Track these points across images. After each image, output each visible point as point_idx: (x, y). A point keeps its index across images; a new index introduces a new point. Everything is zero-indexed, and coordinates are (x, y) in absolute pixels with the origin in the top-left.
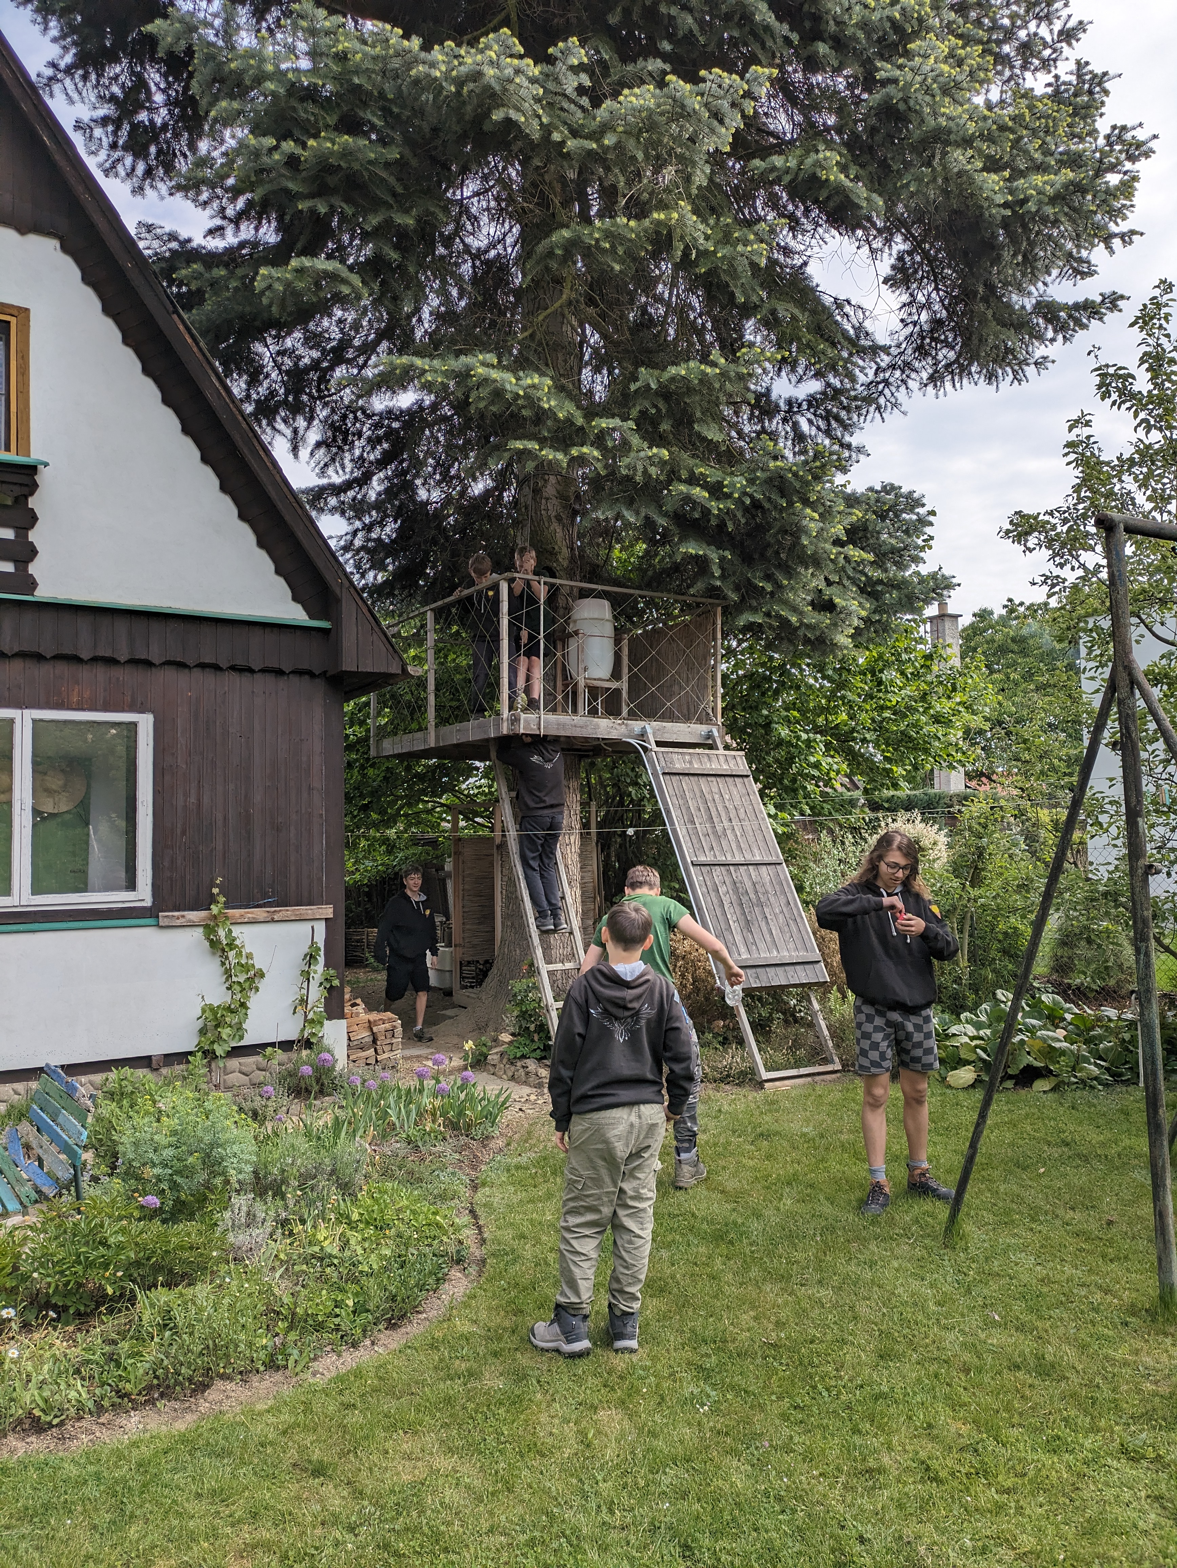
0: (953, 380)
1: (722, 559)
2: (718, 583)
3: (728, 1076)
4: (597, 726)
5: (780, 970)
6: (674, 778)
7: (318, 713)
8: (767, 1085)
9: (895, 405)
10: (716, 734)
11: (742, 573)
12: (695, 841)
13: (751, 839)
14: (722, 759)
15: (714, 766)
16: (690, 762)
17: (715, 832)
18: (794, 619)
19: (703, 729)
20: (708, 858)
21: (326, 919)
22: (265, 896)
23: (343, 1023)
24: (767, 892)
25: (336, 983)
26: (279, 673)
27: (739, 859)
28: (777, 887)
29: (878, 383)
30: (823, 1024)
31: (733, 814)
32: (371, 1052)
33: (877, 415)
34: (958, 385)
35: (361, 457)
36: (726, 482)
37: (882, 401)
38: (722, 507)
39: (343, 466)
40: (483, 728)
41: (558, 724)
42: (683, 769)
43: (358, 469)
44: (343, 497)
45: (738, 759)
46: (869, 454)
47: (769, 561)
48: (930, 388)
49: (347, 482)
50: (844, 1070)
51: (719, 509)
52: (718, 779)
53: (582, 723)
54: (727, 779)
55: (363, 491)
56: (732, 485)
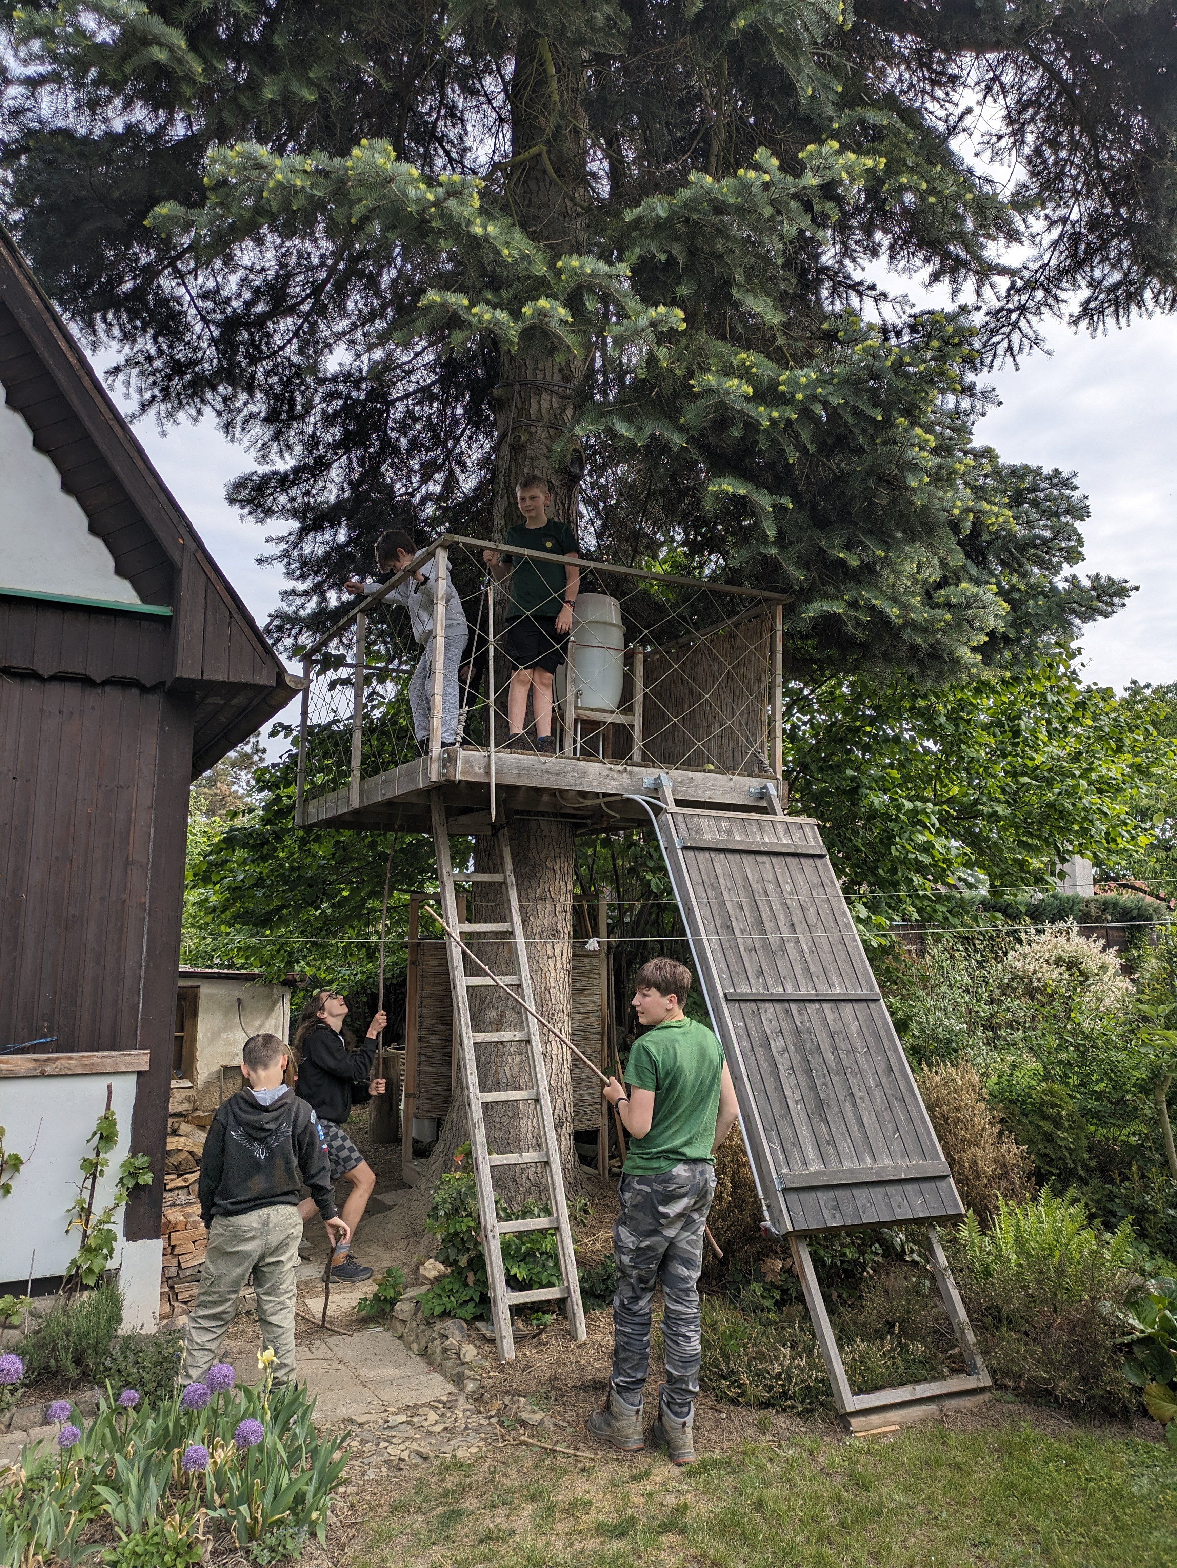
0: (1117, 311)
1: (780, 509)
2: (773, 551)
3: (785, 1395)
4: (583, 774)
5: (877, 1193)
6: (702, 856)
7: (151, 747)
8: (855, 1423)
9: (1036, 341)
10: (773, 791)
11: (811, 538)
12: (732, 960)
13: (827, 958)
14: (780, 828)
15: (767, 839)
16: (729, 832)
17: (766, 945)
18: (894, 612)
19: (753, 784)
20: (756, 989)
21: (139, 1073)
22: (36, 1032)
23: (158, 1245)
24: (853, 1050)
25: (147, 1178)
26: (86, 682)
27: (806, 990)
28: (870, 1040)
29: (1011, 311)
30: (955, 1294)
31: (797, 917)
33: (1009, 359)
34: (1123, 321)
35: (313, 436)
36: (782, 378)
37: (1016, 337)
38: (775, 414)
39: (289, 447)
40: (411, 775)
41: (520, 769)
42: (717, 841)
43: (310, 452)
44: (294, 492)
45: (807, 829)
46: (1000, 403)
47: (855, 524)
48: (1084, 324)
49: (296, 470)
50: (998, 1385)
51: (771, 419)
52: (774, 860)
53: (558, 768)
54: (789, 860)
55: (320, 484)
56: (794, 383)
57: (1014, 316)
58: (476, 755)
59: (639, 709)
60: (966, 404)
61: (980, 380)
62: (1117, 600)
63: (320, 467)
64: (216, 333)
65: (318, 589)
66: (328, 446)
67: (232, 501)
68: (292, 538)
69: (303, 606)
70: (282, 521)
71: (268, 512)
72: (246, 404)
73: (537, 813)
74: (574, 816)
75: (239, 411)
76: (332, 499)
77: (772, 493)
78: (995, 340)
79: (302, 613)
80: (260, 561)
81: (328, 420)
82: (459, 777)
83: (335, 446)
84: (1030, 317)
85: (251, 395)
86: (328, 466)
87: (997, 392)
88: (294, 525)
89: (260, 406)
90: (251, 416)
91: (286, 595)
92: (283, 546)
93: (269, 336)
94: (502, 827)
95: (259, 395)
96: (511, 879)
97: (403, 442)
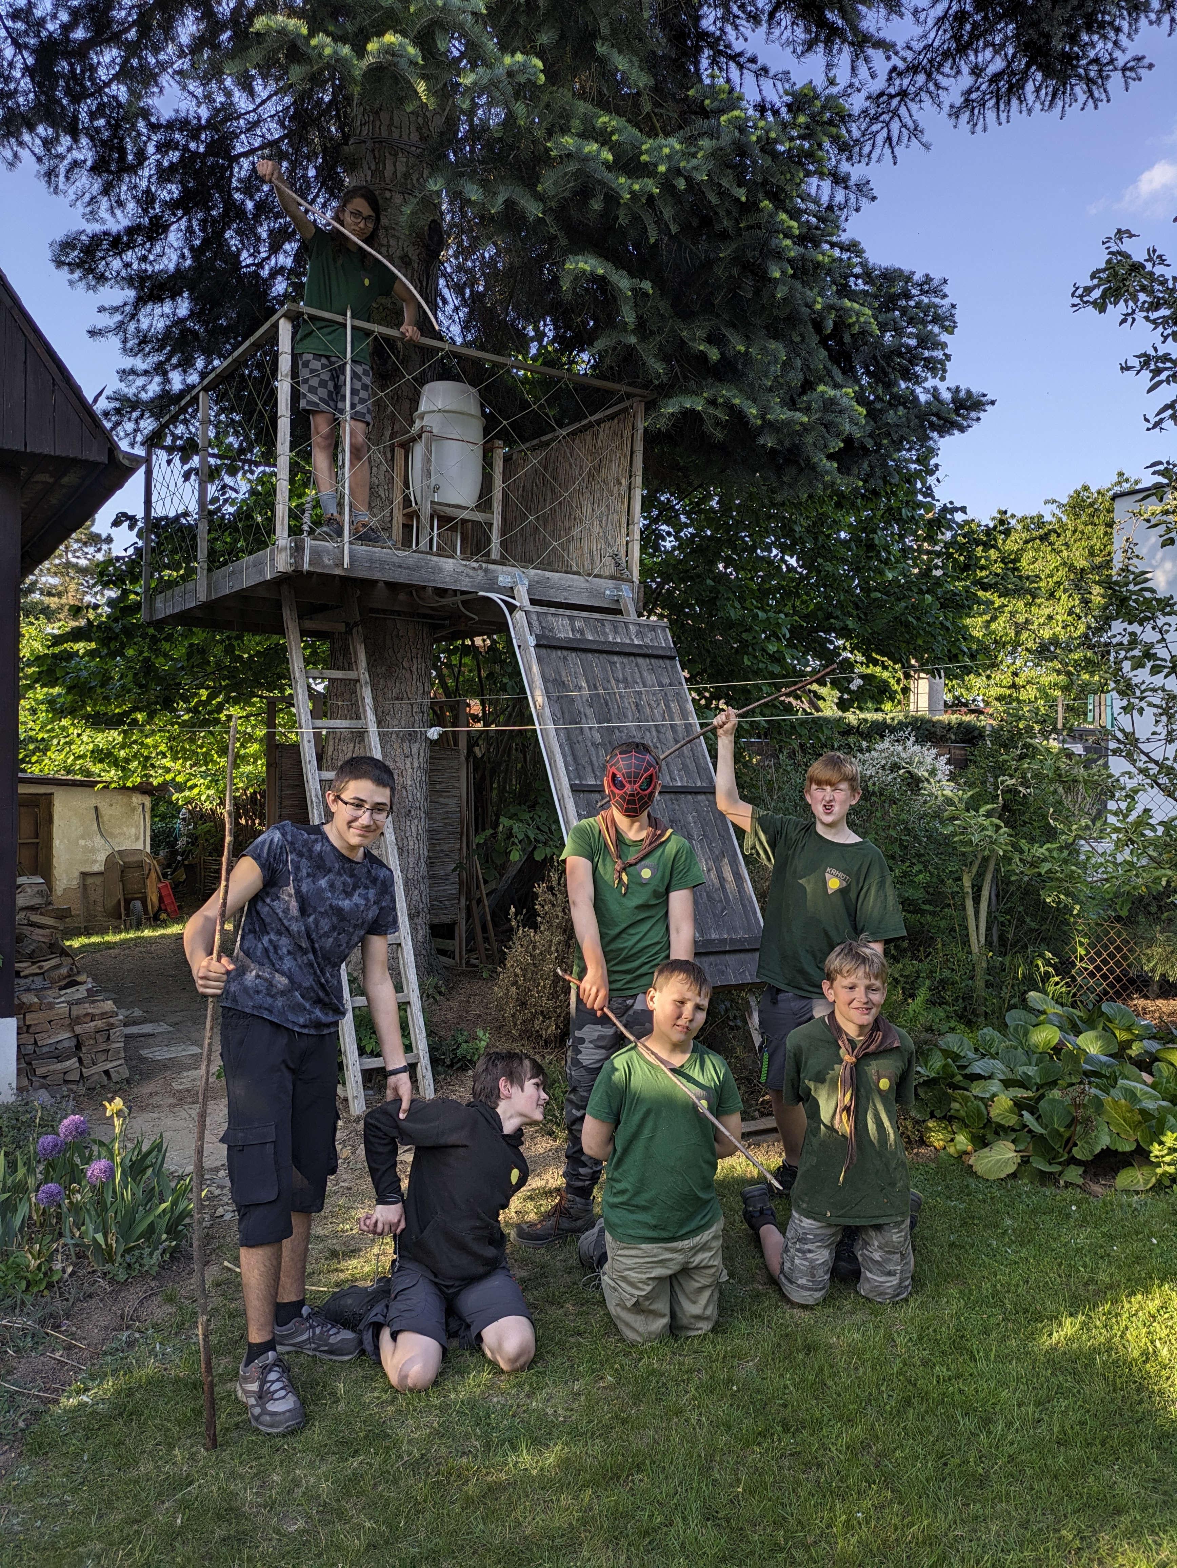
0: (997, 104)
1: (639, 293)
2: (633, 340)
4: (437, 569)
6: (554, 655)
9: (915, 131)
10: (628, 594)
11: (673, 330)
12: (579, 754)
14: (633, 629)
15: (618, 639)
16: (581, 632)
18: (751, 412)
19: (609, 585)
23: (10, 1023)
28: (707, 830)
29: (891, 97)
31: (644, 714)
32: (73, 1062)
33: (887, 151)
34: (1003, 116)
35: (148, 191)
36: (644, 147)
37: (895, 125)
38: (636, 187)
39: (120, 204)
40: (259, 565)
41: (371, 561)
42: (570, 640)
43: (145, 211)
44: (129, 256)
45: (659, 630)
46: (874, 198)
47: (718, 316)
48: (965, 117)
49: (131, 231)
51: (632, 192)
52: (625, 660)
54: (640, 660)
55: (158, 249)
56: (657, 153)
57: (895, 102)
59: (497, 506)
60: (840, 196)
61: (856, 171)
62: (973, 414)
63: (155, 230)
64: (30, 61)
65: (160, 369)
66: (165, 203)
67: (59, 264)
68: (127, 309)
69: (144, 388)
70: (117, 290)
71: (102, 278)
72: (70, 149)
74: (431, 617)
75: (61, 157)
76: (172, 267)
77: (632, 275)
78: (874, 128)
79: (143, 395)
80: (92, 333)
81: (164, 175)
82: (306, 567)
83: (173, 205)
84: (911, 105)
85: (76, 140)
86: (166, 228)
87: (871, 185)
88: (130, 294)
89: (85, 152)
90: (76, 164)
91: (125, 374)
92: (118, 317)
93: (93, 69)
94: (356, 624)
95: (84, 141)
96: (365, 677)
97: (250, 205)
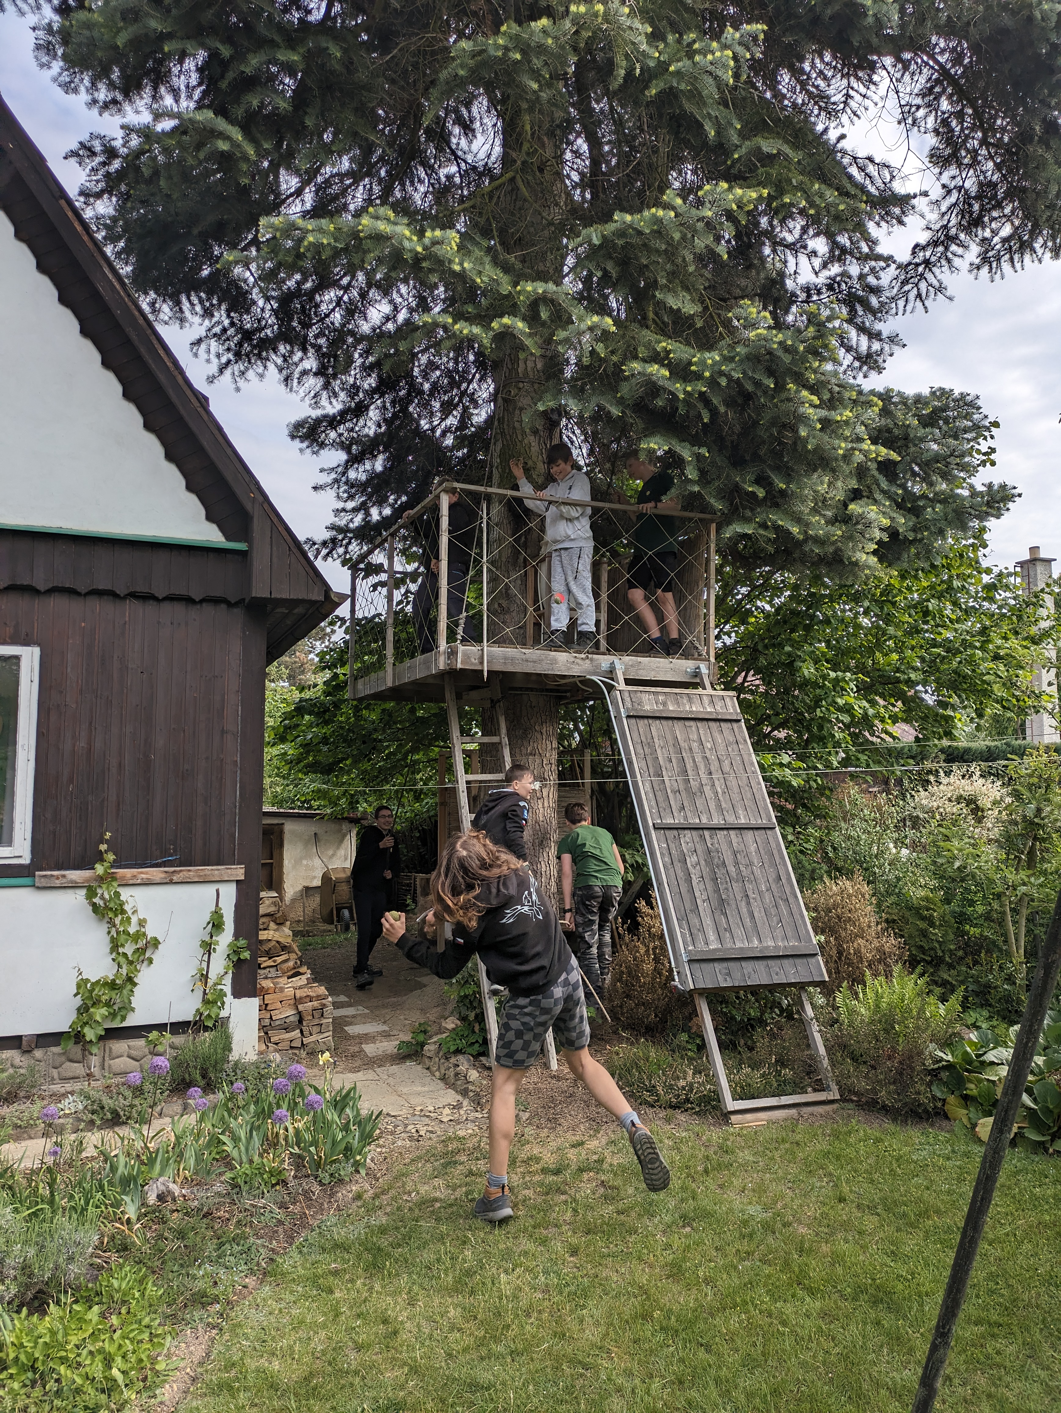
0: (1012, 258)
1: (699, 457)
2: (696, 489)
3: (687, 1100)
4: (555, 661)
5: (760, 965)
6: (642, 723)
7: (236, 647)
8: (734, 1118)
9: (940, 289)
10: (704, 670)
11: (728, 476)
12: (660, 799)
13: (736, 797)
14: (706, 700)
15: (696, 708)
16: (664, 704)
17: (688, 789)
18: (795, 530)
19: (689, 665)
20: (678, 820)
21: (238, 882)
22: (165, 853)
23: (255, 1002)
24: (751, 864)
25: (246, 955)
26: (189, 601)
27: (717, 820)
28: (766, 858)
29: (917, 265)
30: (817, 1036)
31: (714, 766)
32: (297, 1033)
33: (919, 303)
34: (1018, 266)
35: (354, 385)
36: (695, 359)
37: (923, 285)
38: (689, 389)
39: (336, 395)
40: (427, 663)
41: (506, 658)
42: (654, 711)
43: (353, 399)
44: (341, 429)
45: (728, 700)
46: (904, 346)
47: (765, 462)
48: (985, 269)
49: (343, 413)
50: (843, 1100)
51: (685, 392)
52: (699, 724)
53: (534, 657)
54: (711, 724)
55: (361, 422)
56: (702, 362)
57: (921, 269)
58: (473, 649)
60: (876, 346)
61: (885, 327)
62: (1004, 505)
63: (360, 410)
64: (275, 306)
65: (363, 507)
66: (366, 392)
67: (293, 437)
68: (340, 469)
69: (351, 520)
70: (333, 451)
71: (322, 445)
72: (301, 360)
73: (527, 689)
74: (558, 691)
75: (296, 364)
76: (371, 433)
77: (691, 446)
78: (906, 288)
79: (351, 525)
80: (315, 488)
81: (367, 370)
82: (459, 666)
83: (372, 393)
84: (934, 269)
85: (305, 350)
86: (367, 408)
87: (900, 337)
88: (341, 456)
89: (311, 363)
90: (305, 373)
91: (337, 512)
92: (333, 476)
93: (317, 306)
94: (499, 701)
95: (311, 351)
96: (506, 740)
97: (427, 386)
